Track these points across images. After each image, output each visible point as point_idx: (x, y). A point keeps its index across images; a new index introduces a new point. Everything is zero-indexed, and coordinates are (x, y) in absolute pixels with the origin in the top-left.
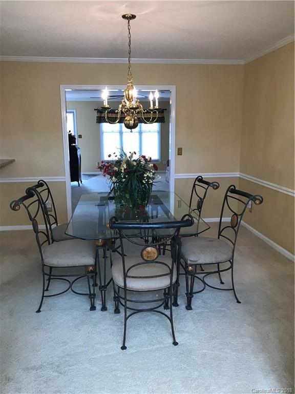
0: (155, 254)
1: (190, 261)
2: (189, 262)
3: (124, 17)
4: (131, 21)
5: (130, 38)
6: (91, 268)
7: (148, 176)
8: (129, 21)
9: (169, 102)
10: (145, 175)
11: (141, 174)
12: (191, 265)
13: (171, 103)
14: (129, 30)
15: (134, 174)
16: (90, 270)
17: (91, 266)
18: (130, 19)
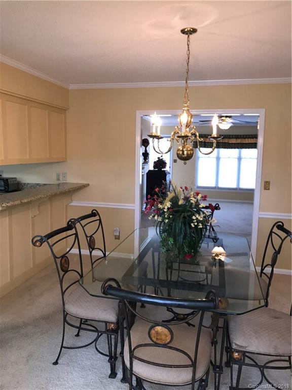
0: (167, 336)
1: (236, 344)
2: (234, 347)
3: (183, 31)
4: (191, 36)
5: (188, 55)
6: (113, 325)
7: (197, 218)
8: (188, 37)
9: (257, 127)
10: (194, 218)
11: (190, 215)
12: (237, 351)
13: (258, 128)
14: (188, 45)
15: (181, 214)
16: (111, 328)
17: (112, 323)
18: (191, 34)
